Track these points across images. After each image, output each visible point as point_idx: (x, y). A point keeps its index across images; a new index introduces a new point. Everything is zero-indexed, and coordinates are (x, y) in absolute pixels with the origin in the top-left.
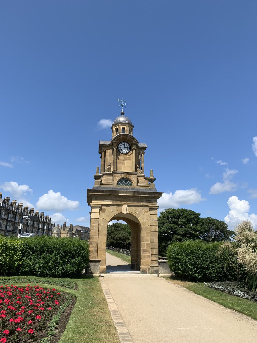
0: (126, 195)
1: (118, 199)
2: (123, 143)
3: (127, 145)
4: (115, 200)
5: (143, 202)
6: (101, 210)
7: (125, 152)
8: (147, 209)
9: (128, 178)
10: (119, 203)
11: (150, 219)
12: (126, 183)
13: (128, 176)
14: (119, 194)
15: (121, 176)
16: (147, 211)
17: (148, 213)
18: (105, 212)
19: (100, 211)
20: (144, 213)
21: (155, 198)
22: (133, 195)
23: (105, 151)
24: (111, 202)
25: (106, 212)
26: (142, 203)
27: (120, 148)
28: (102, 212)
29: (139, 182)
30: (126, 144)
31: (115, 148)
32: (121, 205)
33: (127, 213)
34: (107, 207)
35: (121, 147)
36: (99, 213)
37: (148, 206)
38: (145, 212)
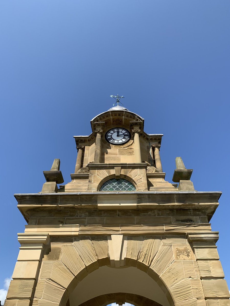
0: (118, 205)
1: (98, 219)
2: (116, 130)
3: (124, 131)
4: (89, 224)
5: (169, 224)
6: (47, 253)
7: (120, 141)
8: (184, 244)
9: (125, 176)
10: (100, 230)
11: (197, 275)
12: (120, 187)
13: (125, 173)
14: (99, 205)
15: (109, 173)
16: (186, 250)
17: (188, 256)
18: (57, 258)
19: (42, 257)
20: (178, 255)
21: (200, 213)
22: (136, 204)
23: (83, 147)
24: (78, 229)
25: (61, 257)
26: (165, 228)
27: (109, 137)
28: (50, 259)
29: (153, 186)
30: (120, 130)
31: (99, 132)
32: (106, 237)
33: (123, 259)
34: (66, 244)
35: (111, 136)
36: (40, 261)
37: (183, 236)
38: (179, 252)
